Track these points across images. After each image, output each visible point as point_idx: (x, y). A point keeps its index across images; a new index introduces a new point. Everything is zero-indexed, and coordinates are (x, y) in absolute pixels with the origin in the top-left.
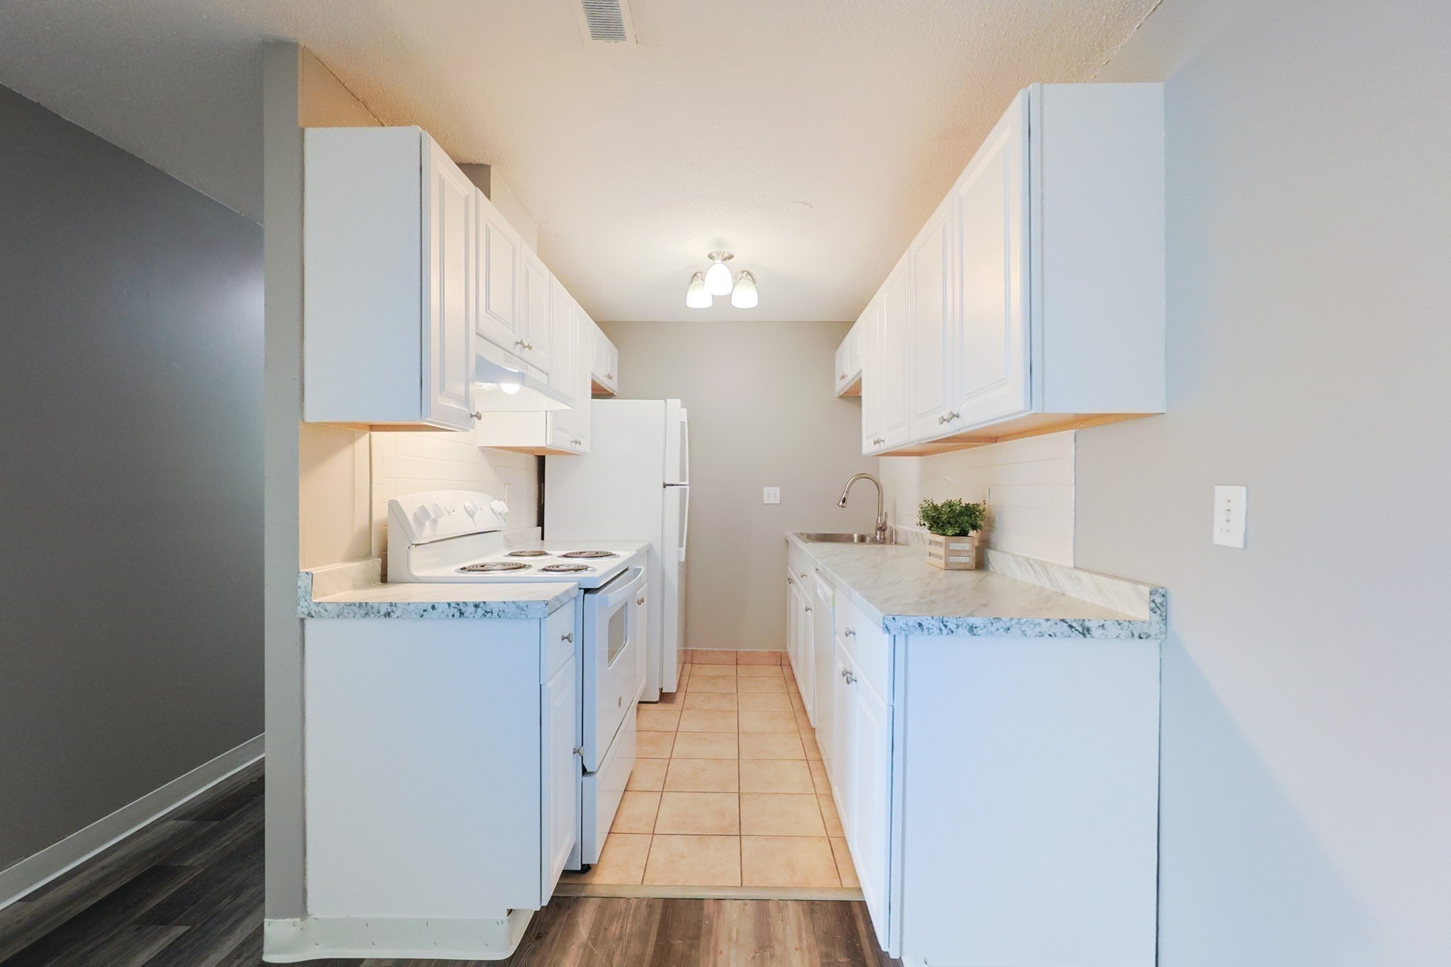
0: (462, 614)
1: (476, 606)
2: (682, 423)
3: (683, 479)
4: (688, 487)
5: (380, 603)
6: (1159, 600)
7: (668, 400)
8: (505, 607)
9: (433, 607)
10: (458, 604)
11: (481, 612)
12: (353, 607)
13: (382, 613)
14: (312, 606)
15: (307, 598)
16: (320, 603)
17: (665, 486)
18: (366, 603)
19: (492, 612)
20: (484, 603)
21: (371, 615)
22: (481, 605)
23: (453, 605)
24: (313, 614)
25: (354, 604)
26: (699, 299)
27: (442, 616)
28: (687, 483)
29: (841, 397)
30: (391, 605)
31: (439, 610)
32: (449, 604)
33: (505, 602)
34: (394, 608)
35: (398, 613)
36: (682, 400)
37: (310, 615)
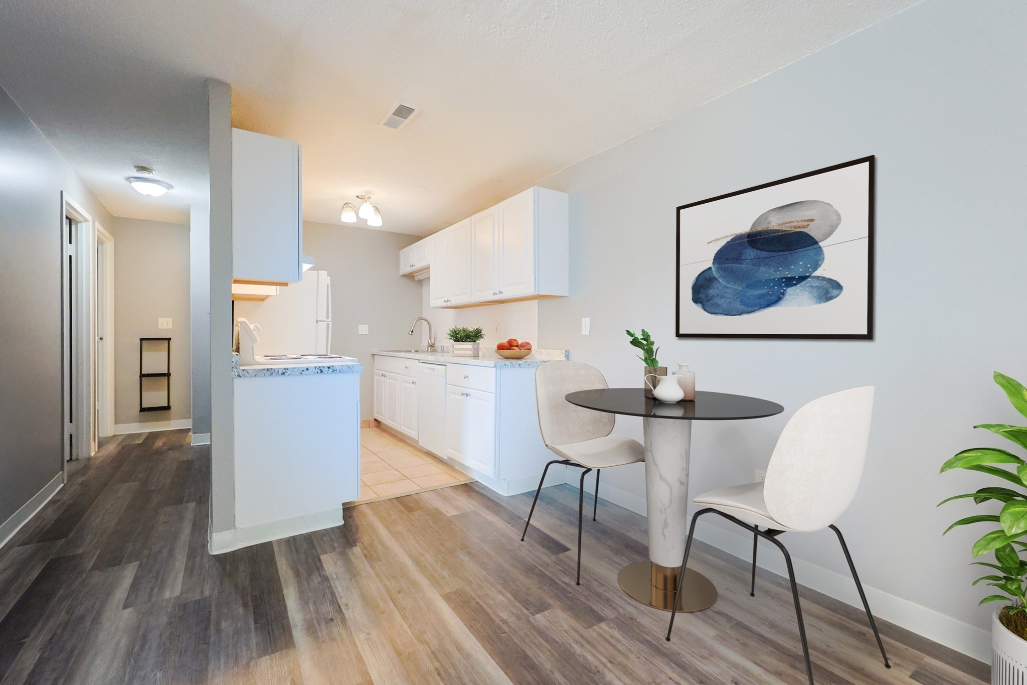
0: (322, 371)
1: (329, 368)
2: (328, 285)
3: (328, 318)
4: (331, 323)
5: (279, 369)
6: (567, 354)
7: (319, 271)
8: (342, 368)
9: (307, 369)
10: (320, 367)
11: (331, 370)
12: (264, 371)
13: (280, 373)
14: (241, 372)
15: (237, 367)
16: (244, 370)
17: (317, 321)
18: (271, 369)
19: (336, 370)
20: (333, 366)
21: (274, 375)
22: (331, 367)
23: (317, 368)
24: (241, 375)
25: (265, 369)
26: (348, 217)
27: (312, 373)
28: (330, 320)
29: (403, 276)
30: (285, 369)
31: (310, 370)
32: (315, 368)
33: (342, 366)
34: (287, 371)
35: (289, 373)
36: (328, 271)
37: (239, 376)
